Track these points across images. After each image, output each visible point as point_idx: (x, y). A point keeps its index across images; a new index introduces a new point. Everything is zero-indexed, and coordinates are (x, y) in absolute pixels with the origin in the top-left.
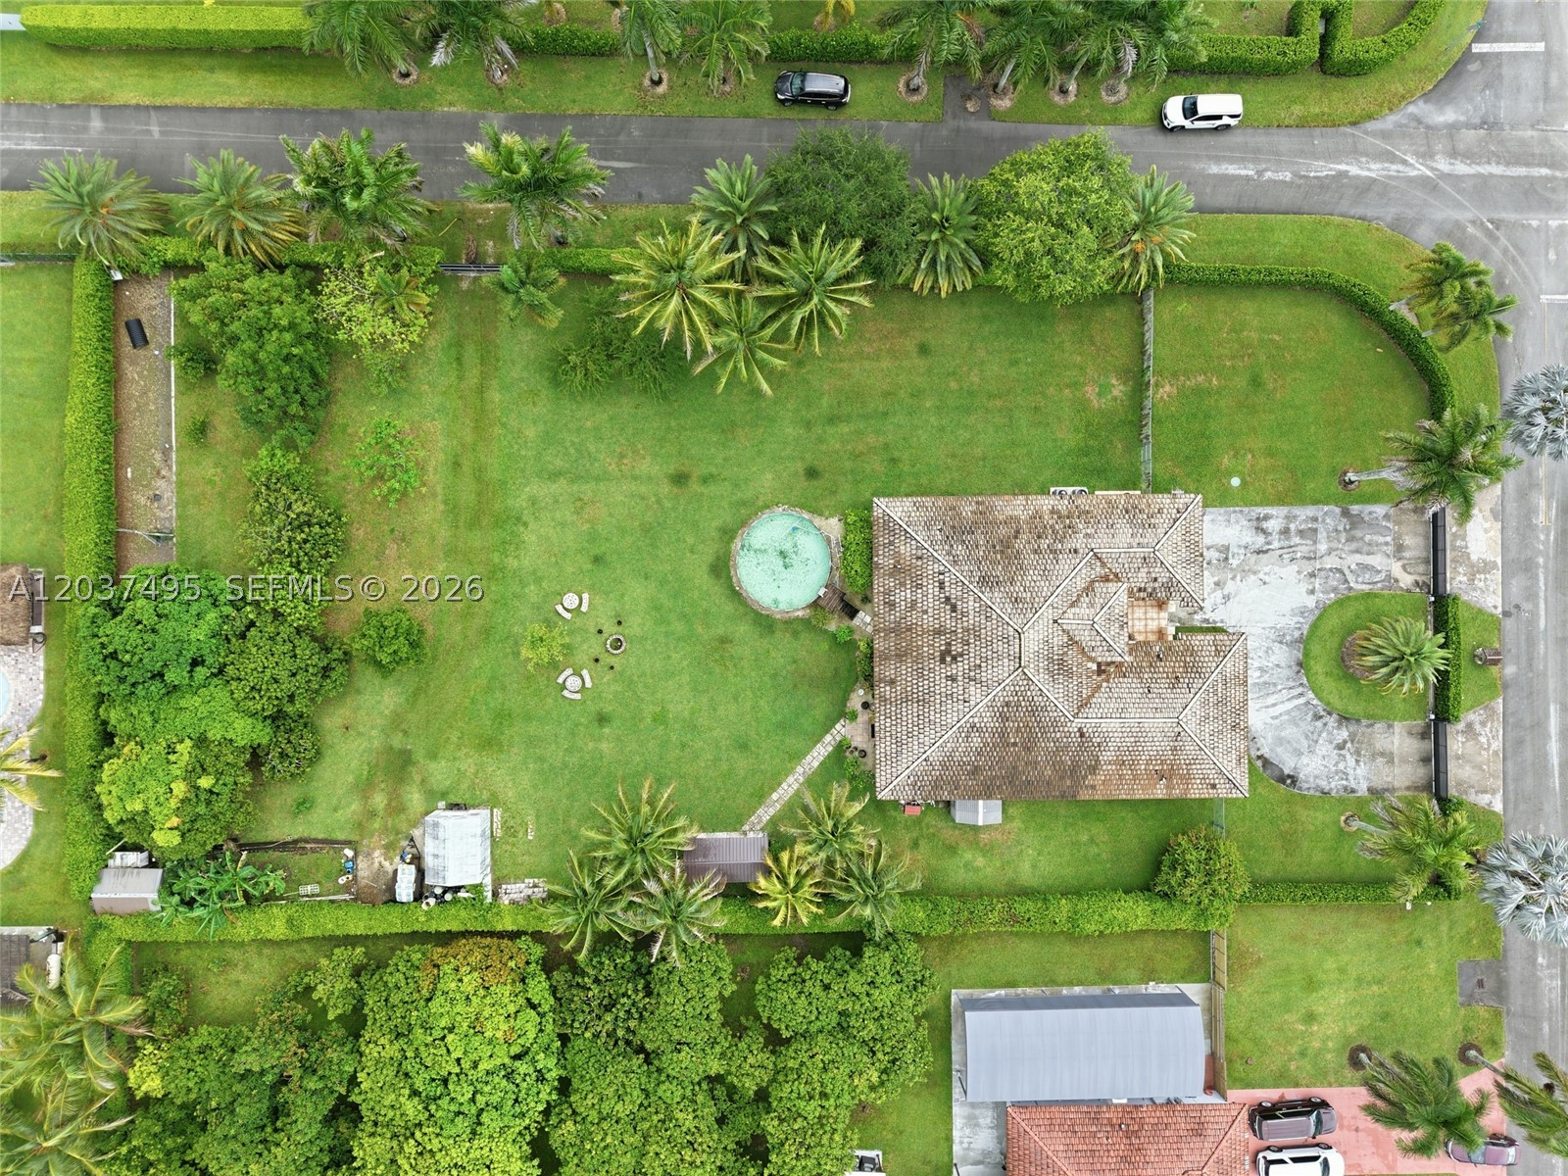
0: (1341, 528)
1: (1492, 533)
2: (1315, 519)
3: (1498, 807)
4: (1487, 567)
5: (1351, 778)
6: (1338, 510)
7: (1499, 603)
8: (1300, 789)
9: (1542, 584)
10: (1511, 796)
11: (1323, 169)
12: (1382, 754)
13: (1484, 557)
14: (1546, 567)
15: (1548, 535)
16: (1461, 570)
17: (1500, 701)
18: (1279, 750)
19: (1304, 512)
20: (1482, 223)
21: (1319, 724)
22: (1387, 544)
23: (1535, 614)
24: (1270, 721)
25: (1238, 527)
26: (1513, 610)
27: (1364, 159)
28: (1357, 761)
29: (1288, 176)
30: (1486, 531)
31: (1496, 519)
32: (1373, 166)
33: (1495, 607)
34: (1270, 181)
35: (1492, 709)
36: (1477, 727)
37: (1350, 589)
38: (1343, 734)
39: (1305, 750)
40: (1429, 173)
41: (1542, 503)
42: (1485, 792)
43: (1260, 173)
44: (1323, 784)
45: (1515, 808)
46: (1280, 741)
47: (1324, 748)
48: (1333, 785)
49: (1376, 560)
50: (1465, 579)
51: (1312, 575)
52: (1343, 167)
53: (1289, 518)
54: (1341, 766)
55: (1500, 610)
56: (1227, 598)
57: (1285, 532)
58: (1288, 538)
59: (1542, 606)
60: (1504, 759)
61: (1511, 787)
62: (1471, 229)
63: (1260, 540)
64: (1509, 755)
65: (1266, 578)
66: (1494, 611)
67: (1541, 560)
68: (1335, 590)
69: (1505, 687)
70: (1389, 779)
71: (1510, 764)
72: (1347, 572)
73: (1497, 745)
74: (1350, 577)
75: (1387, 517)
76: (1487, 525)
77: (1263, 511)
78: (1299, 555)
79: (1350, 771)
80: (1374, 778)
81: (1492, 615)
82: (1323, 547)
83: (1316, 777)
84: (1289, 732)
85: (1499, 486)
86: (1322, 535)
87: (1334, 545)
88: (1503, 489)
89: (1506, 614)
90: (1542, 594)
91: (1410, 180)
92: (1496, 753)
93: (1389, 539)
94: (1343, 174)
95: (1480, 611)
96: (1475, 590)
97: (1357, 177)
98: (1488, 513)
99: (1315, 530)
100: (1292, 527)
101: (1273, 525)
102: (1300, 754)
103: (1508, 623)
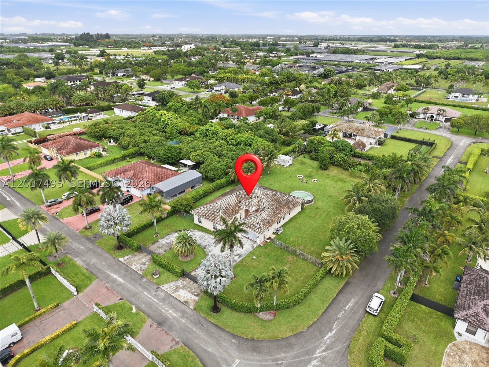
1: (182, 298)
3: (121, 259)
4: (175, 291)
5: (165, 240)
7: (163, 288)
8: (174, 232)
9: (155, 300)
10: (119, 263)
11: (336, 326)
12: (162, 247)
13: (179, 292)
14: (158, 304)
15: (165, 310)
16: (182, 285)
17: (141, 273)
20: (283, 360)
23: (150, 293)
25: (243, 252)
26: (157, 290)
27: (333, 340)
28: (166, 243)
29: (340, 316)
30: (184, 297)
31: (185, 302)
32: (328, 341)
34: (340, 311)
35: (142, 271)
36: (142, 266)
40: (315, 356)
41: (175, 315)
43: (345, 310)
44: (170, 236)
45: (115, 262)
48: (168, 237)
50: (178, 285)
52: (334, 332)
53: (235, 261)
54: (169, 240)
55: (161, 287)
59: (149, 296)
60: (128, 266)
61: (120, 264)
62: (283, 355)
63: (235, 254)
64: (128, 268)
67: (161, 304)
69: (142, 277)
70: (155, 245)
71: (126, 267)
73: (133, 267)
76: (185, 299)
77: (242, 257)
80: (159, 243)
81: (162, 285)
83: (173, 235)
85: (192, 308)
88: (190, 308)
89: (158, 288)
90: (152, 298)
91: (316, 348)
92: (132, 265)
94: (331, 330)
95: (167, 283)
96: (173, 285)
97: (327, 334)
98: (188, 301)
101: (236, 257)
103: (155, 287)
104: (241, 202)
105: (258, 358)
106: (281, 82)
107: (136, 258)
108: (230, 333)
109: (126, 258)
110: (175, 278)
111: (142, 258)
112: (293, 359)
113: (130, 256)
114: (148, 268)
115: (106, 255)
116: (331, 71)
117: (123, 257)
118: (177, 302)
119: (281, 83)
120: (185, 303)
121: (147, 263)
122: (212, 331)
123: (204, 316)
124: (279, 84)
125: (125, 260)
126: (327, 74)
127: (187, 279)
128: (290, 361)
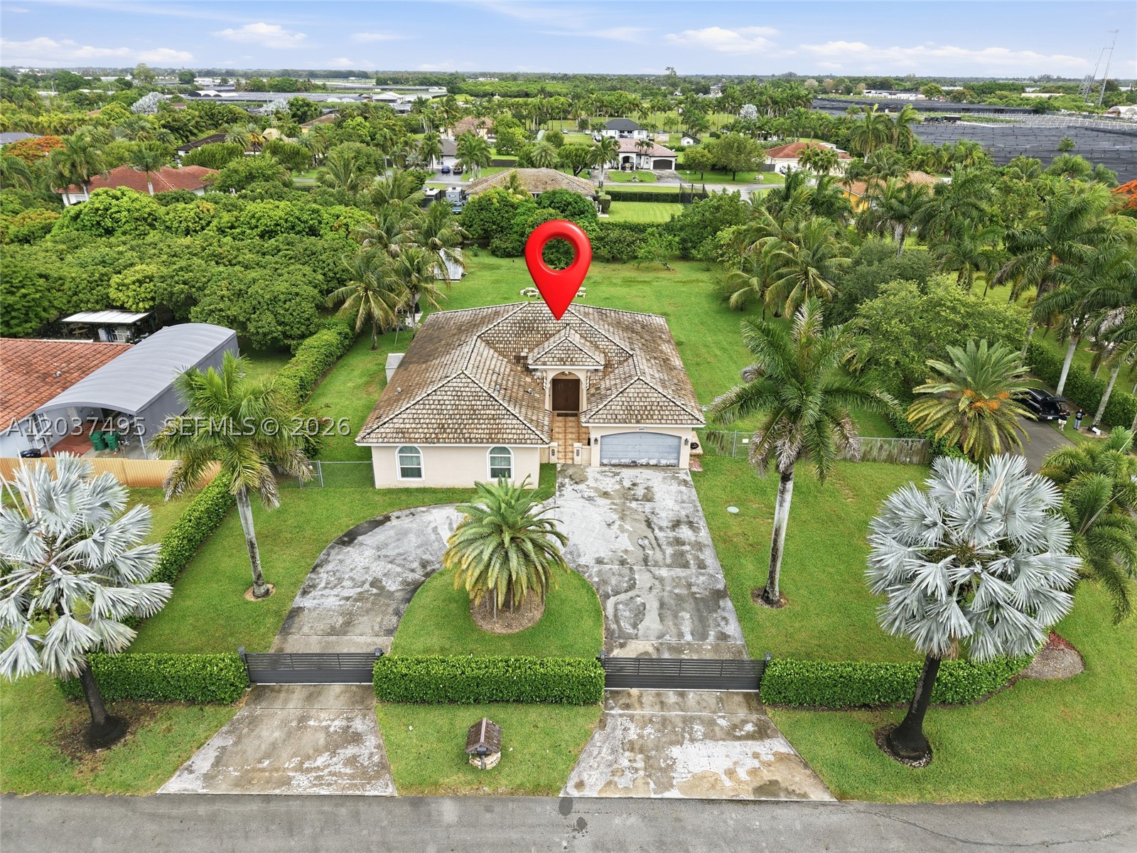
0: (694, 589)
1: (728, 783)
2: (702, 565)
3: (174, 785)
4: (661, 772)
5: (326, 592)
6: (720, 586)
7: (589, 793)
8: (332, 547)
10: (185, 810)
12: (348, 624)
13: (679, 767)
16: (649, 730)
17: (390, 791)
18: (392, 533)
19: (708, 556)
21: (415, 565)
22: (681, 635)
24: (433, 525)
25: (677, 508)
26: (573, 818)
28: (347, 599)
30: (730, 773)
31: (759, 790)
33: (580, 785)
35: (377, 776)
36: (350, 751)
37: (607, 596)
38: (392, 586)
39: (383, 552)
42: (218, 762)
44: (330, 567)
45: (153, 817)
46: (403, 534)
47: (378, 569)
48: (324, 576)
49: (651, 622)
50: (632, 735)
51: (623, 563)
53: (699, 546)
54: (347, 583)
55: (575, 793)
56: (590, 499)
57: (679, 542)
58: (670, 544)
60: (267, 798)
61: (202, 810)
63: (665, 524)
64: (273, 806)
65: (615, 527)
66: (571, 784)
68: (605, 582)
69: (416, 803)
70: (306, 629)
71: (254, 807)
72: (630, 594)
73: (302, 784)
74: (623, 597)
75: (723, 637)
76: (742, 774)
77: (702, 523)
78: (650, 552)
79: (335, 591)
80: (314, 614)
81: (564, 779)
82: (664, 572)
83: (341, 561)
84: (413, 540)
85: (827, 798)
86: (679, 572)
87: (667, 582)
88: (824, 804)
89: (566, 805)
92: (287, 782)
93: (688, 638)
95: (574, 760)
96: (613, 751)
98: (767, 776)
99: (686, 565)
100: (687, 548)
101: (685, 533)
102: (379, 549)
103: (548, 809)
104: (526, 358)
106: (196, 128)
107: (270, 731)
108: (1083, 798)
109: (203, 761)
110: (580, 717)
111: (303, 719)
113: (217, 742)
114: (390, 747)
115: (44, 813)
116: (308, 105)
117: (181, 765)
118: (733, 816)
119: (195, 131)
120: (767, 794)
121: (359, 725)
122: (1033, 837)
123: (912, 799)
124: (191, 132)
125: (208, 778)
126: (299, 113)
127: (635, 691)
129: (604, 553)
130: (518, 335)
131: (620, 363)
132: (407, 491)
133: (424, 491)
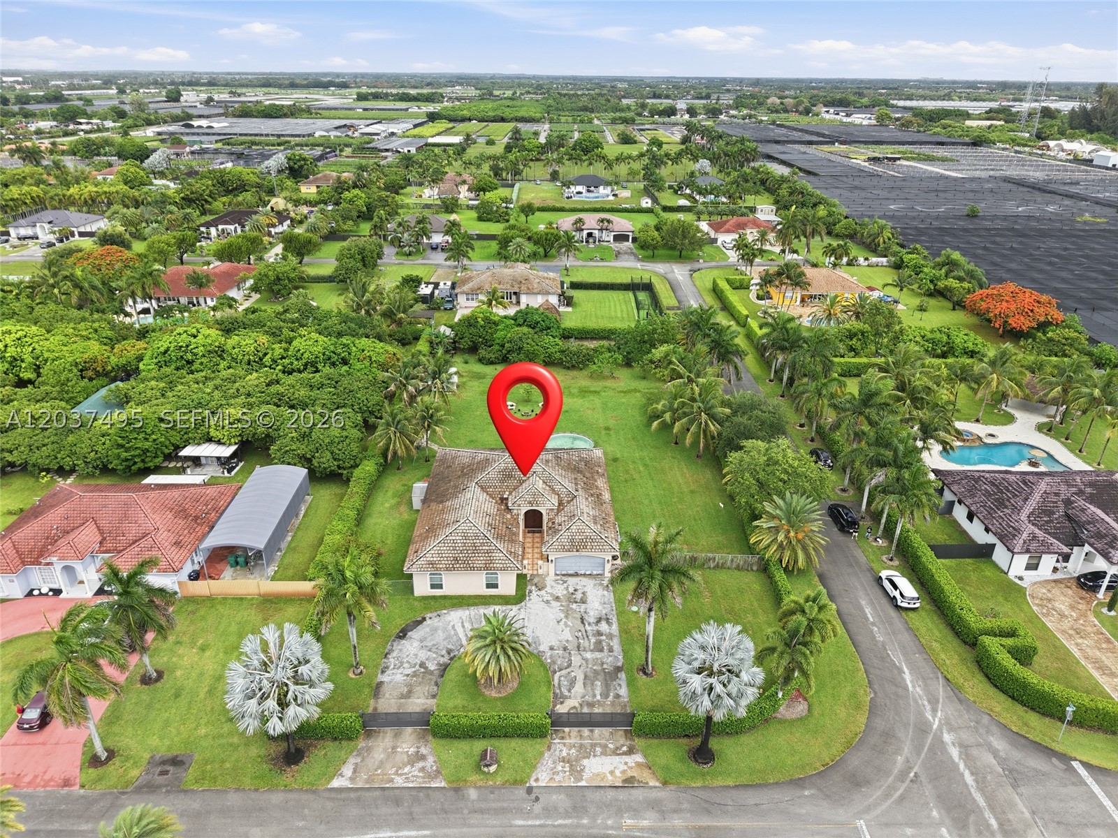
0: (605, 666)
1: (610, 778)
2: (611, 650)
3: (336, 783)
4: (577, 772)
5: (394, 671)
6: (620, 664)
7: (541, 784)
8: (394, 641)
9: (560, 822)
10: (343, 795)
11: (897, 658)
12: (410, 692)
13: (587, 770)
14: (578, 826)
15: (612, 828)
16: (573, 751)
17: (443, 784)
18: (428, 629)
19: (615, 644)
20: (911, 768)
21: (444, 652)
22: (594, 696)
23: (529, 814)
24: (452, 624)
25: (600, 608)
26: (533, 796)
27: (920, 684)
28: (408, 675)
29: (880, 638)
30: (612, 773)
31: (625, 781)
32: (919, 690)
33: (537, 780)
34: (872, 631)
35: (436, 777)
36: (421, 764)
37: (555, 672)
38: (432, 667)
39: (424, 644)
40: (935, 727)
41: (645, 823)
42: (355, 771)
43: (873, 624)
44: (394, 654)
45: (329, 799)
46: (435, 630)
47: (423, 655)
48: (392, 660)
49: (579, 688)
50: (564, 754)
51: (565, 649)
52: (905, 669)
53: (610, 636)
54: (406, 665)
55: (534, 784)
56: (548, 602)
57: (599, 633)
58: (594, 635)
59: (538, 822)
60: (383, 789)
61: (352, 795)
62: (900, 759)
63: (592, 620)
64: (386, 793)
65: (562, 623)
66: (532, 779)
67: (585, 821)
68: (554, 662)
69: (457, 790)
70: (387, 695)
71: (378, 793)
72: (568, 670)
73: (399, 782)
74: (564, 672)
75: (618, 696)
76: (618, 773)
77: (614, 620)
78: (582, 641)
79: (400, 671)
80: (391, 686)
81: (529, 777)
82: (588, 655)
83: (401, 650)
84: (440, 635)
85: (657, 784)
86: (598, 655)
87: (590, 662)
88: (655, 787)
89: (530, 790)
90: (549, 822)
91: (920, 714)
92: (392, 781)
93: (598, 697)
94: (901, 671)
95: (534, 767)
96: (554, 762)
97: (904, 680)
98: (630, 774)
99: (601, 650)
100: (604, 638)
101: (604, 627)
102: (421, 641)
103: (521, 792)
104: (507, 499)
105: (879, 793)
106: (210, 196)
107: (378, 754)
108: (783, 783)
109: (348, 770)
110: (539, 744)
111: (394, 748)
112: (919, 754)
113: (352, 761)
114: (439, 760)
115: (277, 798)
116: (304, 159)
117: (337, 773)
118: (611, 794)
119: (210, 199)
120: (629, 783)
121: (423, 750)
122: (751, 801)
123: (699, 784)
124: (206, 201)
125: (352, 779)
126: (296, 166)
127: (567, 730)
128: (920, 761)
129: (555, 643)
130: (502, 481)
131: (568, 502)
132: (434, 598)
133: (444, 597)
